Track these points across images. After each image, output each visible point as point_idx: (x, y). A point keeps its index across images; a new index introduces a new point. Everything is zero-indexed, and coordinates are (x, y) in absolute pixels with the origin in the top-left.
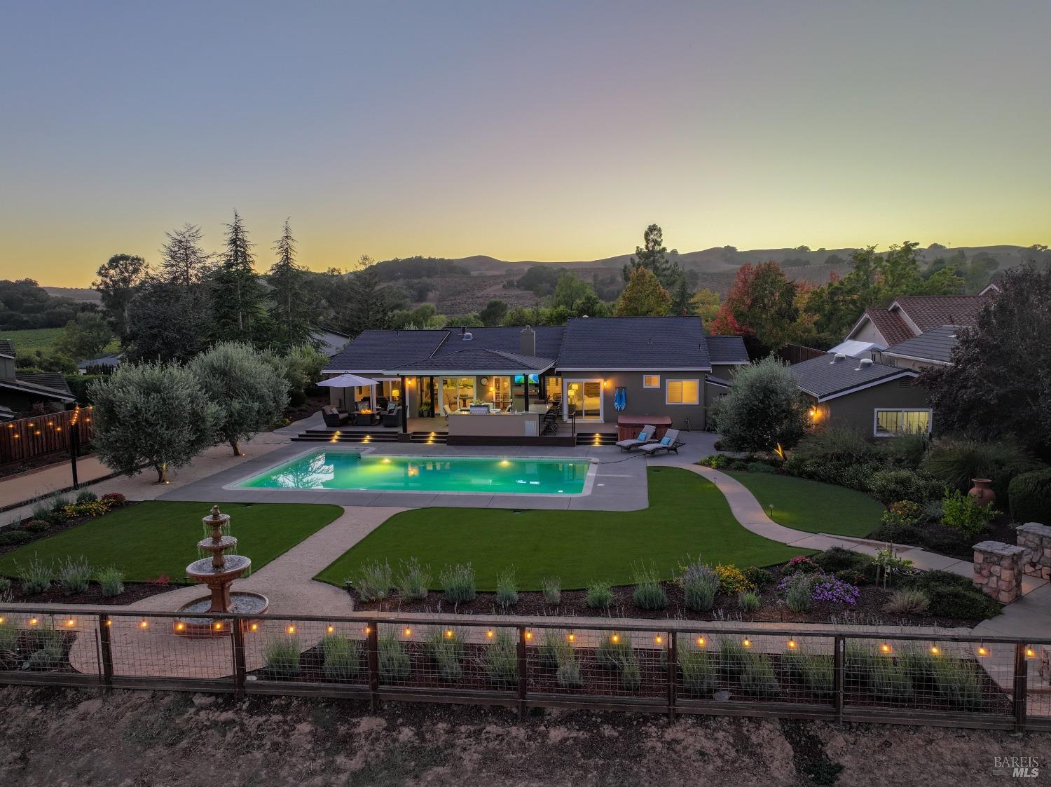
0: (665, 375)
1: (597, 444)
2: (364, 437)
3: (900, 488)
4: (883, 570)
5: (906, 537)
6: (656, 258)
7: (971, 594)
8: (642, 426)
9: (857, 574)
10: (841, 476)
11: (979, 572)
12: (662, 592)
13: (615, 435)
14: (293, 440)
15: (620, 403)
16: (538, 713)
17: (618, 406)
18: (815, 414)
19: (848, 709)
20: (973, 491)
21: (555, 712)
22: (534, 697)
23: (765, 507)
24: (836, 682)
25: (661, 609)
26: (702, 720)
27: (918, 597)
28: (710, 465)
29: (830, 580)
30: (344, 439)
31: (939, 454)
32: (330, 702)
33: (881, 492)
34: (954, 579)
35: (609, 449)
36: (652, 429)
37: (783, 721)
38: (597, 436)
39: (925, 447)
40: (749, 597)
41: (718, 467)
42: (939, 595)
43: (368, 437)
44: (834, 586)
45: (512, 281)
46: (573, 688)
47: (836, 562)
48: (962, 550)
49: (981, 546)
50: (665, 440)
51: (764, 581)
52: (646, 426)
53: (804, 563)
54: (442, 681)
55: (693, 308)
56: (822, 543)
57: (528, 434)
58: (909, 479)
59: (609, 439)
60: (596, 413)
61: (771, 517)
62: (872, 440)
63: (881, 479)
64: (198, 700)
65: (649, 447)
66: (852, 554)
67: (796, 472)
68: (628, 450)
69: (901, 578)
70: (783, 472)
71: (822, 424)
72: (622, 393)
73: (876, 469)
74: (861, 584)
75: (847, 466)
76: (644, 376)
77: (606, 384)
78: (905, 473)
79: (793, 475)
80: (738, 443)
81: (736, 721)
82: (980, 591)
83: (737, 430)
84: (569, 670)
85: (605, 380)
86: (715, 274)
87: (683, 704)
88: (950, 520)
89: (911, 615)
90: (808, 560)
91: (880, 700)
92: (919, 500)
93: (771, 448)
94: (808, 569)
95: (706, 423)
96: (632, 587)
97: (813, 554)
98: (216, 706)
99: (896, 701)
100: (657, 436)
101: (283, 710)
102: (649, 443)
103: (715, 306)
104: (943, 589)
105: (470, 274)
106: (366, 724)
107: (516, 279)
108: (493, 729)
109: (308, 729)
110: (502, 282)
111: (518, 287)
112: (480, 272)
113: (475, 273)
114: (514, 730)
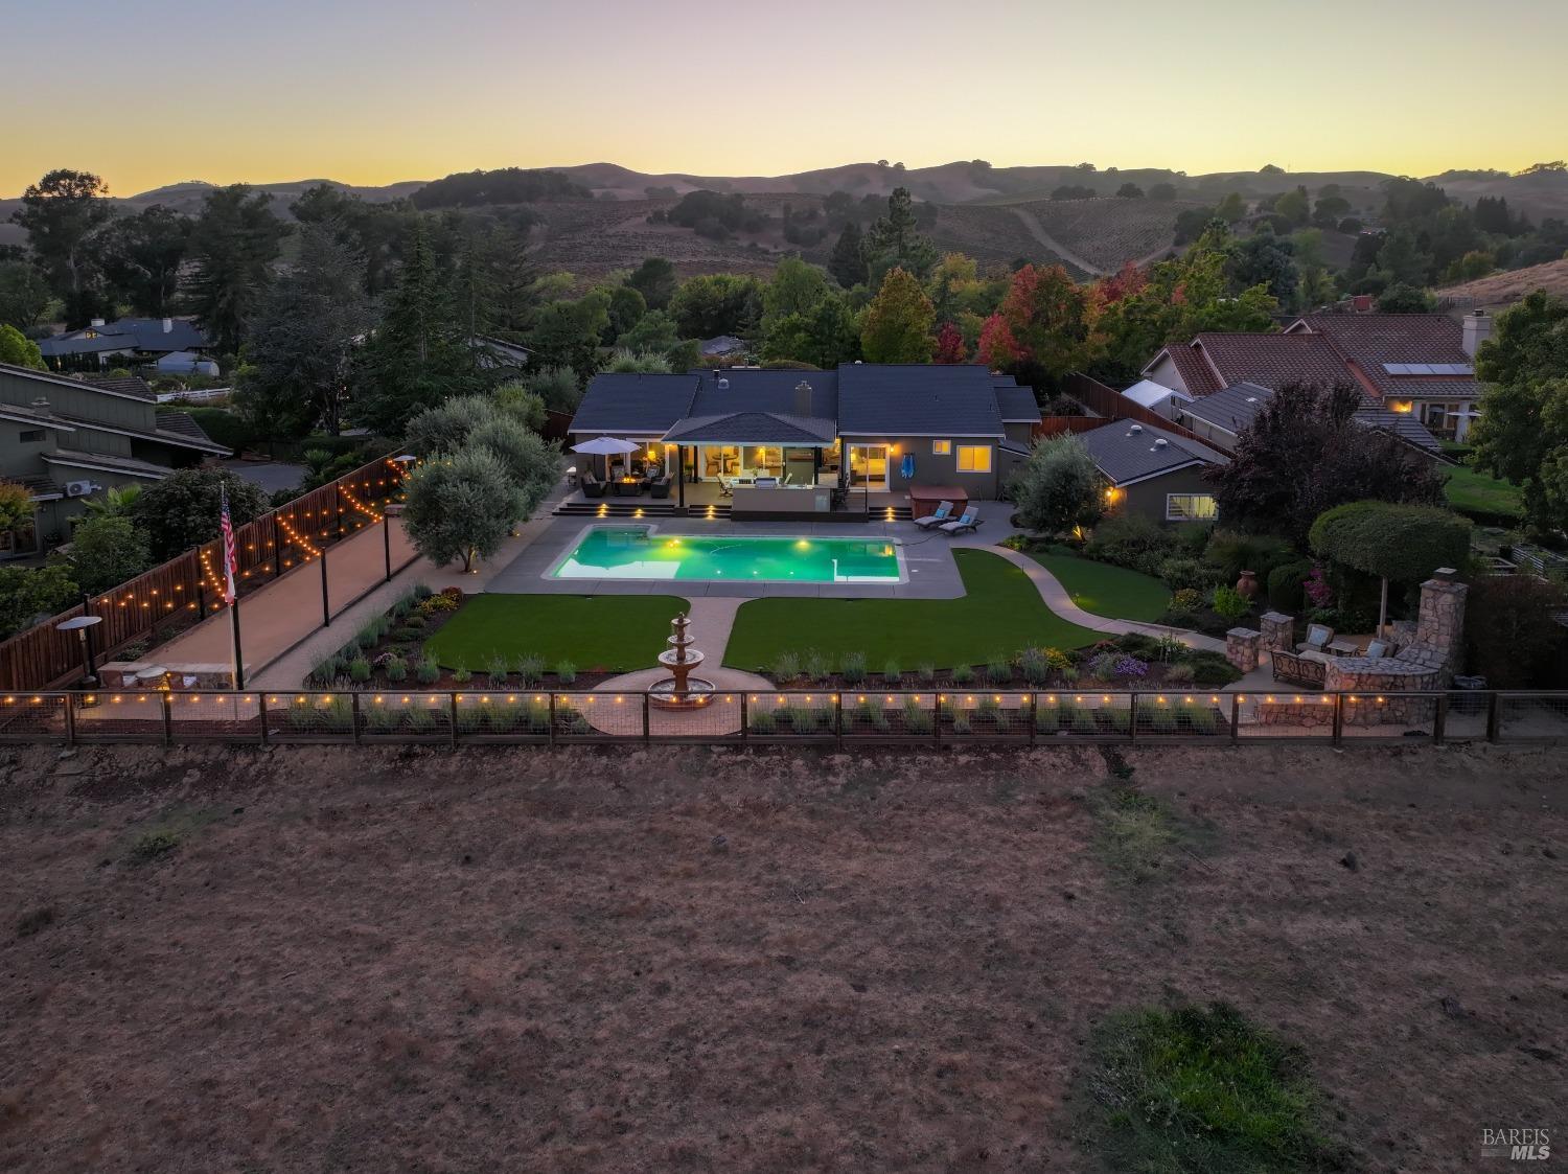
0: (956, 442)
1: (890, 520)
2: (635, 510)
3: (1185, 577)
4: (1165, 650)
5: (1185, 623)
6: (904, 232)
7: (1224, 666)
8: (938, 502)
9: (1147, 654)
10: (1136, 562)
11: (1230, 650)
12: (1008, 670)
13: (910, 509)
14: (554, 514)
15: (908, 470)
16: (947, 748)
17: (906, 474)
18: (1113, 495)
19: (1138, 737)
20: (1241, 582)
21: (959, 747)
22: (945, 738)
23: (1071, 594)
24: (1132, 721)
25: (1008, 682)
26: (1052, 747)
27: (1187, 669)
28: (1012, 547)
29: (1127, 658)
30: (614, 512)
31: (1218, 545)
32: (808, 747)
33: (1170, 580)
34: (1215, 655)
35: (906, 525)
36: (950, 506)
37: (1100, 746)
38: (890, 510)
39: (1207, 538)
40: (1071, 672)
41: (1021, 550)
42: (1202, 668)
43: (640, 511)
44: (1129, 663)
45: (661, 211)
46: (965, 732)
47: (1132, 644)
48: (1220, 633)
49: (1232, 632)
50: (965, 518)
51: (1079, 659)
52: (942, 501)
53: (1108, 646)
54: (878, 731)
56: (1121, 628)
57: (817, 510)
58: (1192, 568)
59: (904, 514)
60: (879, 479)
61: (1077, 604)
62: (1164, 524)
63: (1170, 566)
64: (715, 749)
65: (950, 526)
66: (1144, 637)
67: (1095, 556)
68: (927, 528)
69: (1178, 655)
70: (1081, 556)
71: (1120, 504)
72: (910, 459)
73: (1166, 556)
74: (1149, 660)
75: (1141, 552)
76: (934, 442)
77: (892, 450)
78: (1190, 563)
79: (1092, 559)
80: (1040, 525)
81: (1071, 747)
82: (1229, 664)
83: (1039, 514)
84: (961, 722)
85: (892, 446)
86: (960, 207)
87: (1039, 738)
88: (1218, 608)
89: (1182, 683)
90: (1110, 643)
91: (1158, 732)
92: (1199, 588)
93: (1070, 527)
94: (1111, 650)
95: (997, 493)
96: (985, 666)
97: (1114, 637)
98: (732, 753)
99: (1167, 732)
100: (956, 514)
101: (779, 752)
102: (948, 521)
103: (973, 282)
104: (1205, 663)
105: (591, 195)
106: (838, 759)
107: (668, 207)
108: (922, 758)
109: (801, 763)
110: (645, 212)
111: (670, 220)
112: (604, 190)
113: (597, 193)
114: (936, 758)
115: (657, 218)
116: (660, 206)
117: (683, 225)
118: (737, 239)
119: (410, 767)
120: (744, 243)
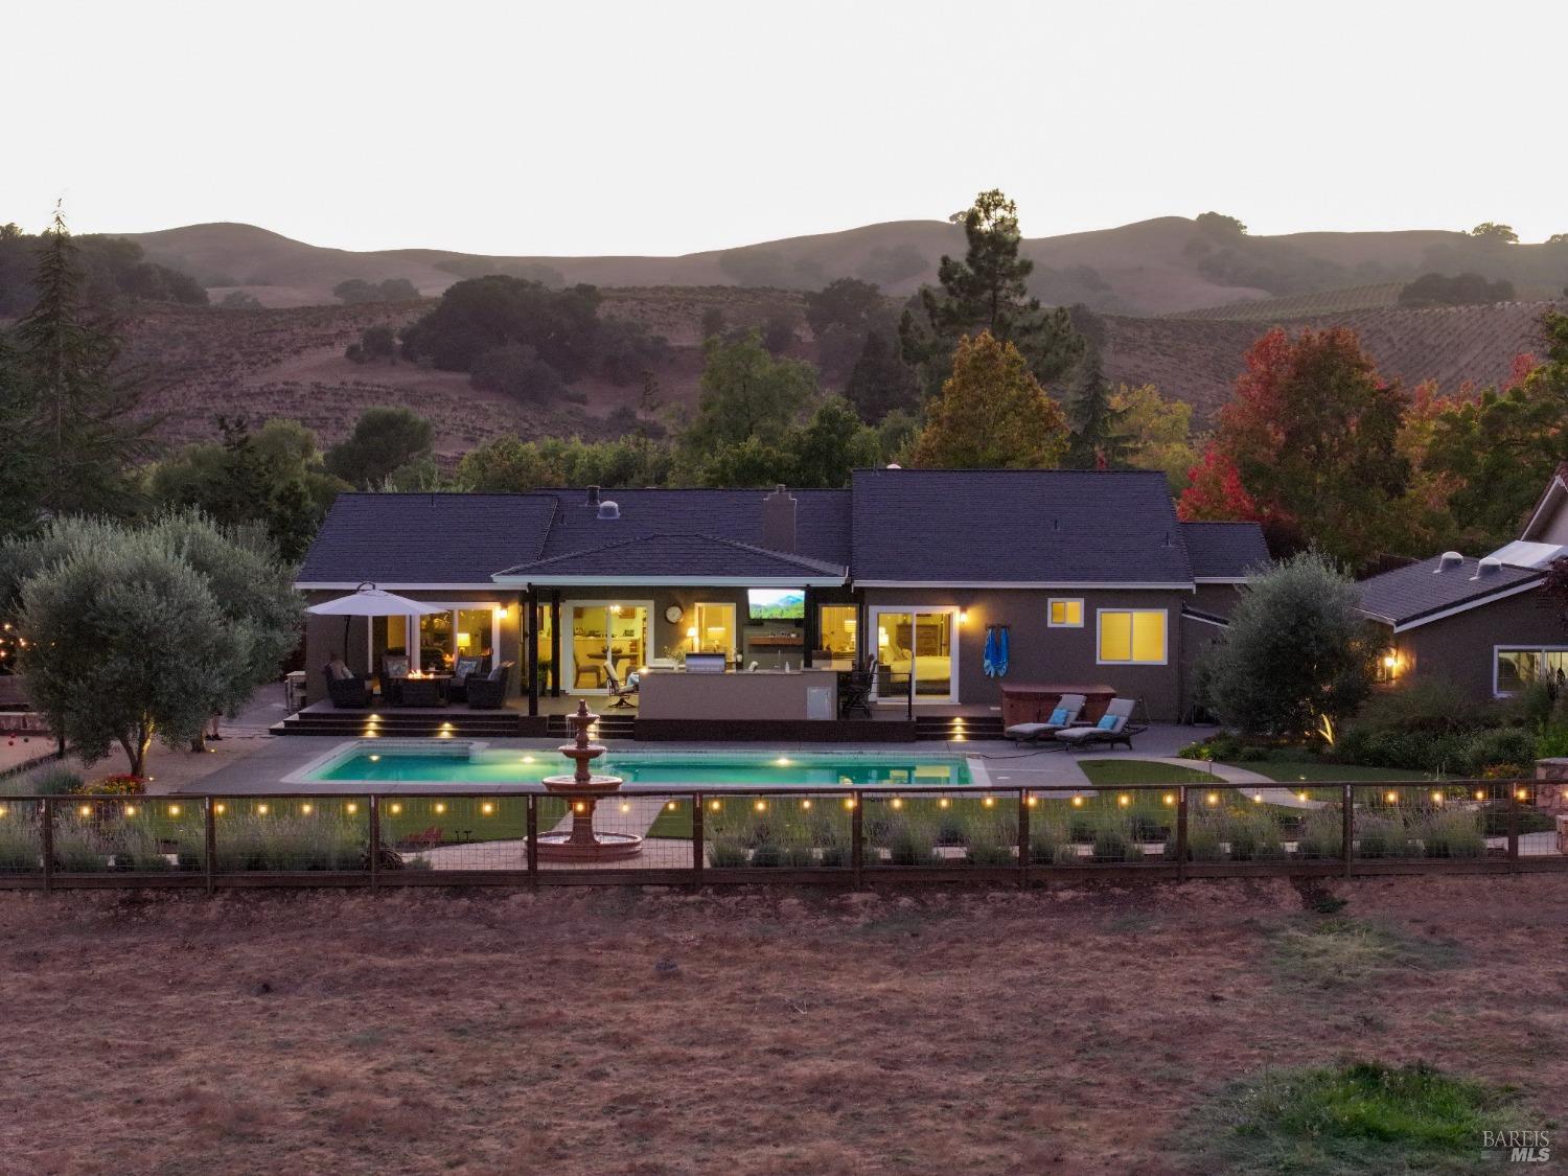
0: (1095, 601)
1: (959, 739)
2: (438, 725)
6: (1003, 293)
8: (1057, 698)
13: (997, 717)
15: (996, 661)
16: (1040, 886)
17: (992, 669)
21: (1059, 885)
26: (1213, 879)
28: (1198, 756)
30: (393, 730)
32: (806, 885)
36: (1078, 702)
38: (958, 721)
43: (447, 726)
45: (385, 333)
50: (1106, 719)
52: (1064, 696)
55: (1124, 452)
57: (815, 715)
59: (986, 726)
64: (649, 890)
65: (1075, 733)
68: (1030, 738)
76: (1050, 600)
77: (965, 620)
80: (1251, 713)
81: (1246, 879)
85: (963, 610)
86: (1162, 323)
98: (678, 893)
100: (1088, 714)
102: (1073, 726)
103: (1177, 447)
105: (201, 297)
106: (856, 898)
107: (400, 322)
108: (998, 894)
109: (795, 901)
110: (342, 334)
111: (408, 354)
112: (230, 290)
113: (216, 296)
114: (1020, 895)
115: (375, 348)
116: (381, 321)
117: (440, 366)
118: (583, 400)
119: (141, 915)
120: (601, 411)
